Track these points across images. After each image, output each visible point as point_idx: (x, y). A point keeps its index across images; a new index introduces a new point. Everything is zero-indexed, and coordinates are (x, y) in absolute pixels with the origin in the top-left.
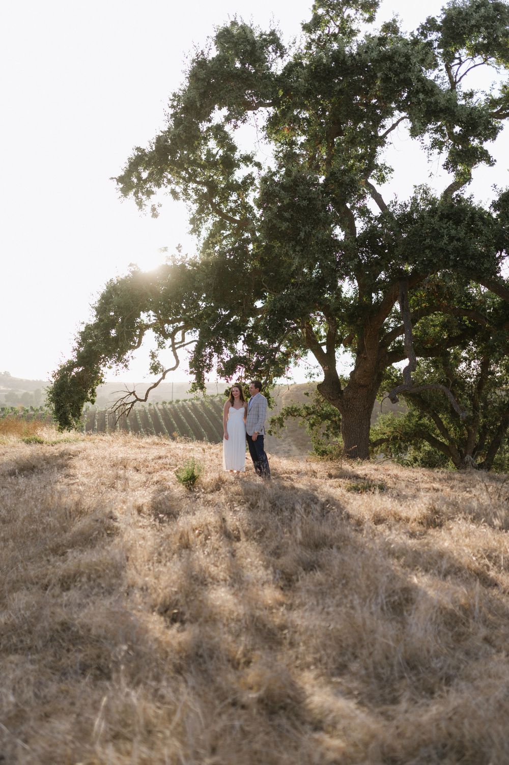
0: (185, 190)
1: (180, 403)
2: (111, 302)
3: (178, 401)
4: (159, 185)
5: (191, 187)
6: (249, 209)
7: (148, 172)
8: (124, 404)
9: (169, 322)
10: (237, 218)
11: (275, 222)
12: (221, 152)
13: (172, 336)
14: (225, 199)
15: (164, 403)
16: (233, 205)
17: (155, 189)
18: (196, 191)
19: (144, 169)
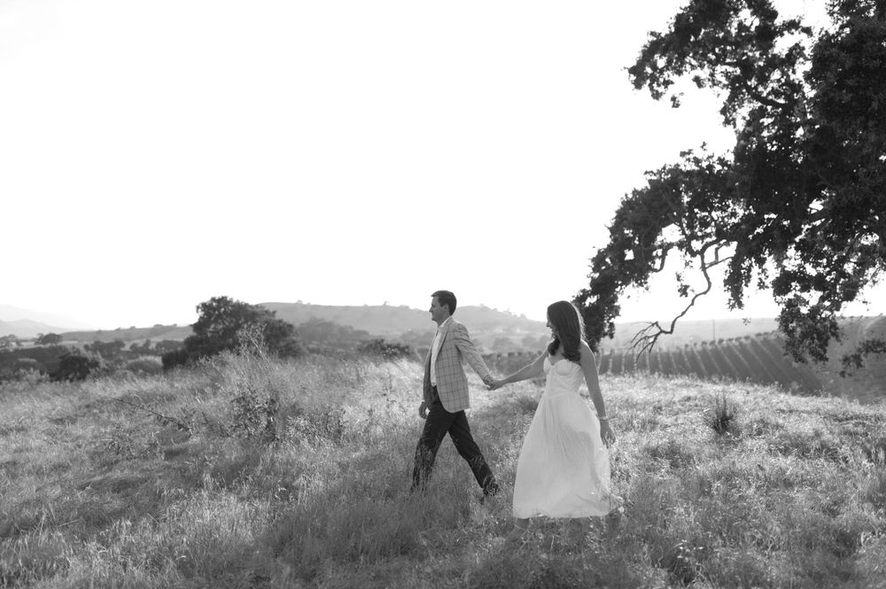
0: (712, 75)
1: (724, 343)
2: (626, 219)
3: (721, 341)
4: (679, 73)
5: (719, 71)
6: (797, 88)
7: (665, 59)
8: (645, 338)
9: (697, 238)
10: (781, 101)
11: (832, 94)
12: (757, 22)
13: (702, 253)
14: (763, 80)
15: (704, 343)
16: (775, 85)
17: (674, 78)
18: (726, 74)
19: (660, 57)
